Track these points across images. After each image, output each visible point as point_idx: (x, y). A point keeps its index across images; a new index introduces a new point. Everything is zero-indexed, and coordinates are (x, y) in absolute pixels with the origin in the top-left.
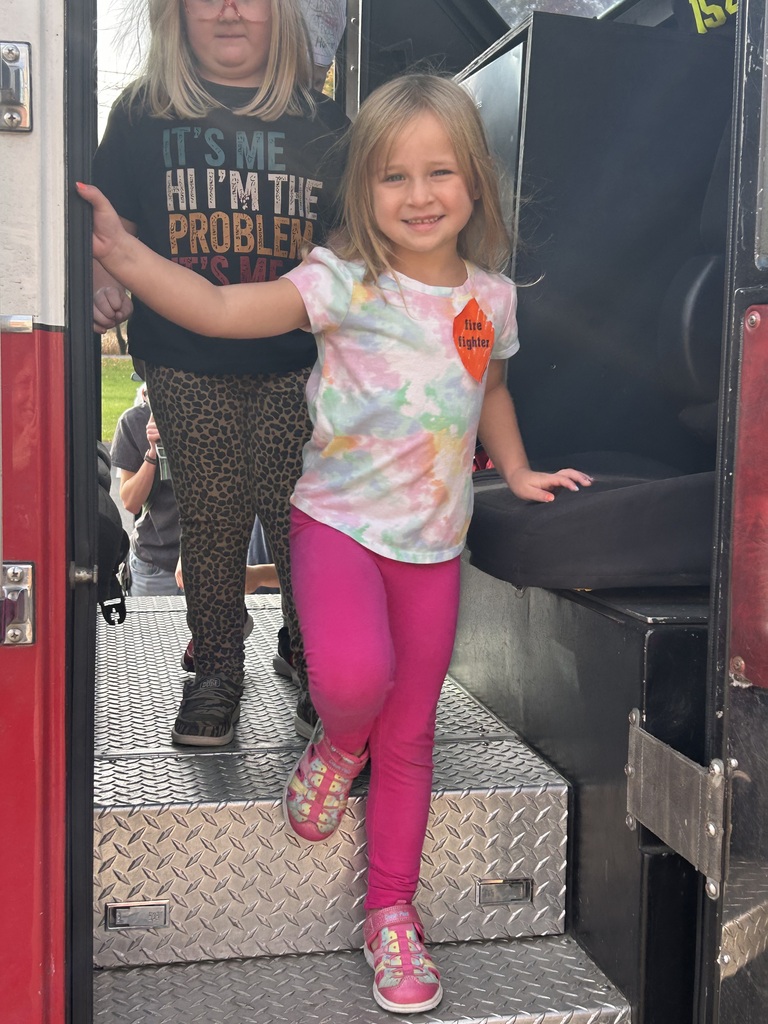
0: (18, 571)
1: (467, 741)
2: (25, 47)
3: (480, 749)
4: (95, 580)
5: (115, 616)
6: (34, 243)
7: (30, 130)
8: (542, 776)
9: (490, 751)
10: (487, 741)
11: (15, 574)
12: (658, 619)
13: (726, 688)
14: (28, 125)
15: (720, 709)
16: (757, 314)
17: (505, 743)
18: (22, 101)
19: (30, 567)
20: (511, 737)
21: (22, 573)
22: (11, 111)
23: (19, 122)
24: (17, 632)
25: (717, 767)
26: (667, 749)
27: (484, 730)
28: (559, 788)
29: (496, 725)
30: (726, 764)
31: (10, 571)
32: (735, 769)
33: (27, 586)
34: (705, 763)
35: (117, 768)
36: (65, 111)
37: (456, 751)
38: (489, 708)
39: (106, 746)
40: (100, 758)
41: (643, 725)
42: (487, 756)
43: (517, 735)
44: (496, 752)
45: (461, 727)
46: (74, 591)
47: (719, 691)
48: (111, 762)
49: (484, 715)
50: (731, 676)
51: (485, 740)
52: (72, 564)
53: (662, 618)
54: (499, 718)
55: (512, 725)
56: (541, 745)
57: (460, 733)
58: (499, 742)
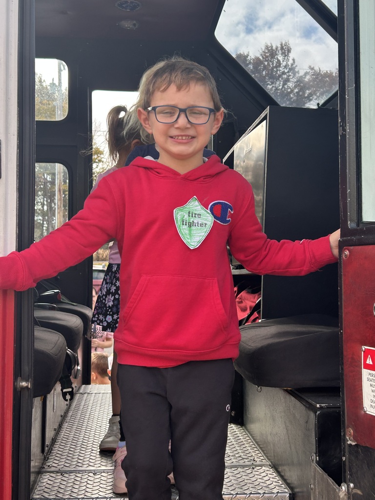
1: (243, 467)
3: (249, 471)
5: (68, 397)
8: (277, 487)
9: (254, 473)
10: (254, 467)
12: (322, 405)
13: (346, 445)
15: (344, 456)
16: (348, 251)
17: (264, 468)
20: (267, 465)
25: (344, 488)
26: (326, 476)
27: (255, 461)
28: (284, 494)
29: (262, 458)
30: (348, 486)
32: (353, 489)
34: (340, 485)
35: (63, 478)
36: (17, 168)
37: (236, 472)
38: (261, 448)
39: (62, 466)
40: (57, 472)
41: (317, 462)
42: (251, 475)
43: (271, 464)
44: (257, 473)
45: (243, 459)
46: (20, 391)
47: (343, 446)
48: (61, 475)
49: (257, 452)
50: (348, 438)
51: (253, 466)
52: (19, 378)
53: (325, 405)
54: (264, 453)
55: (269, 458)
56: (280, 470)
57: (242, 462)
58: (260, 468)
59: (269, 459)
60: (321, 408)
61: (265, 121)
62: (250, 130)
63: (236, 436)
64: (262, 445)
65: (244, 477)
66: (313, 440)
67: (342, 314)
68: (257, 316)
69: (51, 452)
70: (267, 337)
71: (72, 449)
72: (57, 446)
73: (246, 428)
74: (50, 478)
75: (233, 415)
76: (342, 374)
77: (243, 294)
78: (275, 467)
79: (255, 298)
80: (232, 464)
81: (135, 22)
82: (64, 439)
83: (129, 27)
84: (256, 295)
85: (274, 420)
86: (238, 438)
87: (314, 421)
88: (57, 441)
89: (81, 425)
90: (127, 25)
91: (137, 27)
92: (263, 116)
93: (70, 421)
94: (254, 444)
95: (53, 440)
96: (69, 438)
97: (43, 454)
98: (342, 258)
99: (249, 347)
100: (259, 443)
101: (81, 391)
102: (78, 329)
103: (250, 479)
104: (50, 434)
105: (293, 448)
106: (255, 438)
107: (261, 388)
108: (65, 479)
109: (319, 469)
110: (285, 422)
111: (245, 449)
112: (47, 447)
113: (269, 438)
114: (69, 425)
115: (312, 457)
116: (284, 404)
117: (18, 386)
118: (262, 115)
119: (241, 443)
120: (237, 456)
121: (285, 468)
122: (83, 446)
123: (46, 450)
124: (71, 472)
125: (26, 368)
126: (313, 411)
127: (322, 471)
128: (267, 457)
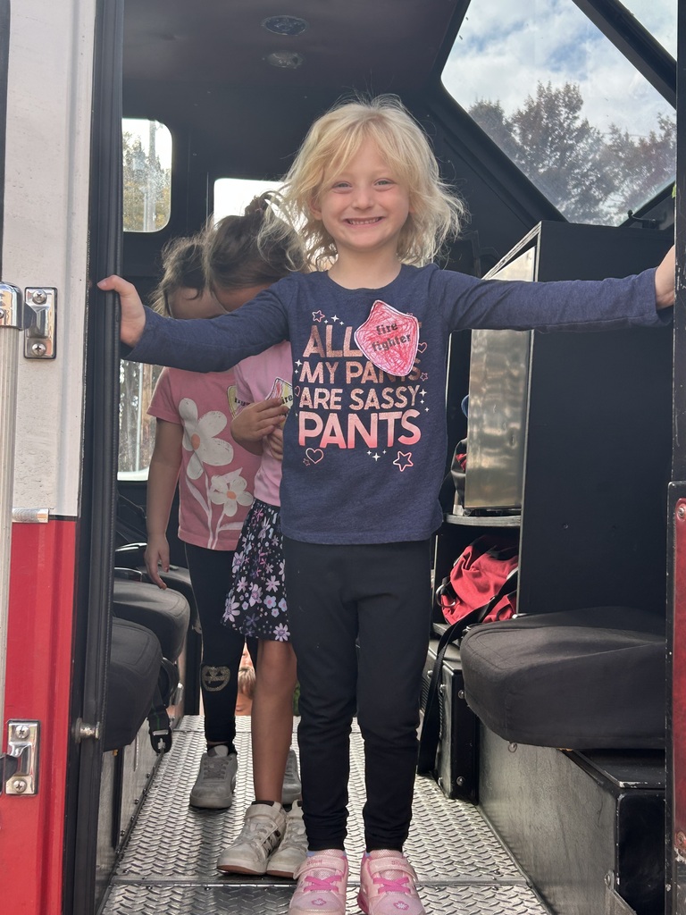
0: (25, 729)
1: (477, 884)
2: (52, 292)
3: (489, 894)
4: (97, 736)
5: (161, 745)
6: (54, 450)
7: (54, 357)
9: (498, 897)
10: (498, 885)
11: (22, 732)
12: (630, 783)
13: (674, 862)
14: (52, 353)
15: (668, 883)
17: (516, 888)
18: (46, 334)
19: (36, 725)
20: (521, 882)
21: (29, 731)
22: (39, 343)
23: (45, 351)
24: (22, 784)
27: (499, 873)
29: (512, 868)
31: (18, 729)
33: (31, 743)
35: (151, 896)
36: (85, 340)
37: (465, 894)
38: (510, 849)
39: (149, 872)
40: (140, 884)
41: (616, 887)
42: (493, 902)
43: (528, 880)
44: (504, 898)
45: (478, 869)
46: (80, 744)
47: (667, 864)
48: (147, 887)
49: (504, 856)
50: (677, 850)
51: (496, 884)
52: (79, 721)
53: (634, 783)
54: (517, 859)
55: (526, 869)
56: (546, 892)
57: (475, 875)
58: (509, 887)
59: (526, 872)
60: (627, 788)
61: (533, 249)
62: (503, 261)
63: (464, 824)
64: (511, 844)
65: (479, 905)
66: (611, 845)
67: (672, 621)
68: (509, 602)
69: (128, 843)
70: (527, 651)
71: (166, 840)
72: (138, 832)
73: (483, 808)
74: (127, 894)
75: (459, 783)
76: (670, 733)
77: (483, 560)
78: (537, 887)
79: (504, 569)
80: (458, 879)
81: (296, 55)
82: (151, 819)
83: (285, 64)
84: (507, 563)
85: (537, 801)
86: (467, 829)
87: (613, 811)
88: (139, 823)
89: (182, 794)
90: (281, 60)
91: (299, 64)
92: (529, 239)
93: (163, 785)
94: (498, 841)
95: (131, 821)
96: (161, 818)
97: (114, 848)
98: (674, 518)
99: (496, 670)
100: (508, 840)
101: (183, 727)
102: (182, 619)
103: (492, 908)
104: (127, 810)
105: (571, 855)
106: (500, 829)
107: (515, 746)
108: (154, 897)
109: (620, 901)
110: (558, 807)
111: (481, 850)
112: (122, 835)
113: (527, 831)
114: (160, 793)
115: (607, 878)
116: (557, 774)
117: (77, 735)
118: (528, 237)
119: (475, 839)
120: (467, 862)
121: (557, 889)
122: (185, 834)
123: (120, 842)
124: (166, 883)
125: (92, 702)
126: (611, 794)
127: (625, 906)
128: (521, 866)
